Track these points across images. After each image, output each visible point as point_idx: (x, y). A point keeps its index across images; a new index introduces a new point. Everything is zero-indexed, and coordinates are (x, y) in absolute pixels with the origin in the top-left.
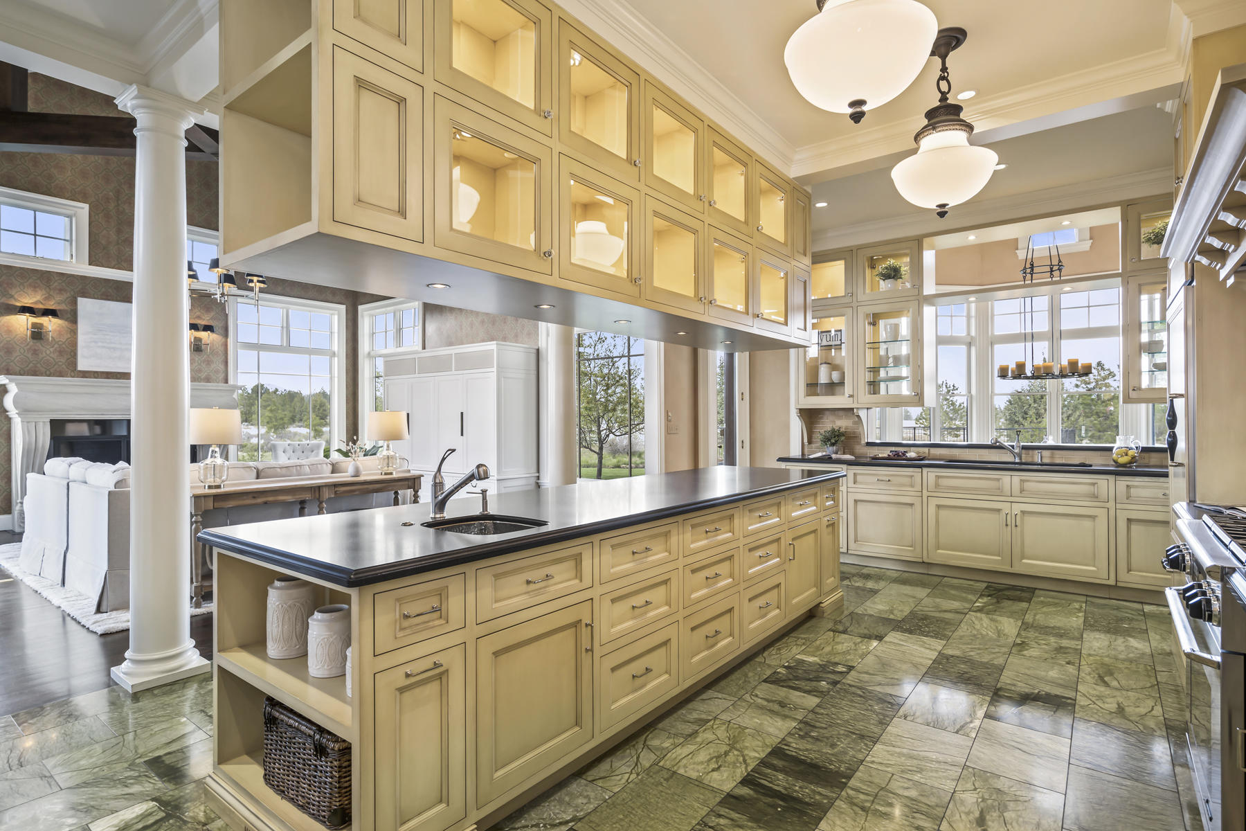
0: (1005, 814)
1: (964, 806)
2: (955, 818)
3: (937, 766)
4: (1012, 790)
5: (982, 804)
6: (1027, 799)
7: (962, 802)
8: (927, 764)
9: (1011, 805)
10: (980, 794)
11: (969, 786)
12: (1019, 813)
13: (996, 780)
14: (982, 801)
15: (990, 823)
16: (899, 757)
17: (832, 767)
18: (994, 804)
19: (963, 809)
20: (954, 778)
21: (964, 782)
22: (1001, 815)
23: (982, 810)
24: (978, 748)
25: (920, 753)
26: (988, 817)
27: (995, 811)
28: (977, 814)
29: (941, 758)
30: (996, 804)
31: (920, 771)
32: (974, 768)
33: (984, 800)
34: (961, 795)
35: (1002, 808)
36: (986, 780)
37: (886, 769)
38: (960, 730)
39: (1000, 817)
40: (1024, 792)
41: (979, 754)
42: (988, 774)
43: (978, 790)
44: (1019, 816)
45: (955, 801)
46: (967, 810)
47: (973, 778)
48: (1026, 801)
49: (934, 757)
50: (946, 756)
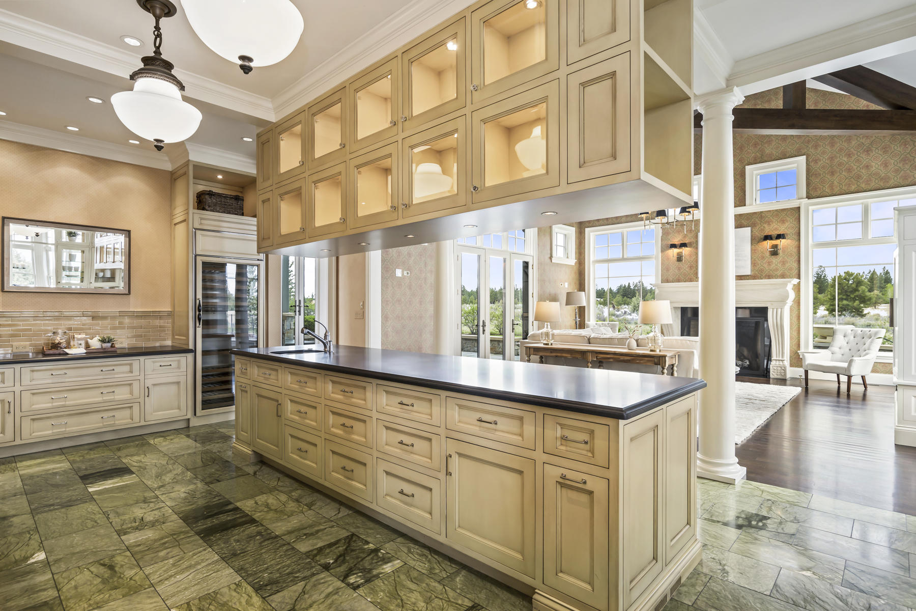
0: (100, 580)
1: (128, 567)
2: (126, 560)
3: (169, 573)
4: (108, 595)
5: (119, 575)
6: (93, 596)
7: (131, 568)
8: (176, 570)
9: (101, 587)
10: (125, 579)
11: (137, 578)
12: (92, 586)
13: (124, 592)
14: (120, 576)
15: (105, 570)
16: (196, 562)
17: (218, 535)
18: (112, 580)
19: (127, 566)
20: (151, 575)
21: (142, 577)
22: (102, 577)
23: (116, 573)
24: (159, 604)
25: (188, 573)
26: (109, 572)
27: (108, 577)
28: (117, 569)
29: (173, 580)
30: (111, 581)
31: (174, 565)
32: (145, 589)
33: (120, 577)
34: (135, 570)
35: (104, 581)
36: (130, 588)
37: (193, 552)
38: (188, 607)
39: (103, 576)
40: (99, 599)
41: (154, 600)
42: (132, 593)
43: (129, 580)
44: (90, 585)
45: (136, 566)
46: (124, 567)
47: (139, 583)
48: (93, 594)
49: (178, 577)
50: (171, 583)
